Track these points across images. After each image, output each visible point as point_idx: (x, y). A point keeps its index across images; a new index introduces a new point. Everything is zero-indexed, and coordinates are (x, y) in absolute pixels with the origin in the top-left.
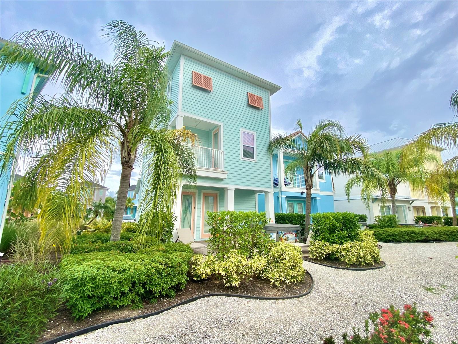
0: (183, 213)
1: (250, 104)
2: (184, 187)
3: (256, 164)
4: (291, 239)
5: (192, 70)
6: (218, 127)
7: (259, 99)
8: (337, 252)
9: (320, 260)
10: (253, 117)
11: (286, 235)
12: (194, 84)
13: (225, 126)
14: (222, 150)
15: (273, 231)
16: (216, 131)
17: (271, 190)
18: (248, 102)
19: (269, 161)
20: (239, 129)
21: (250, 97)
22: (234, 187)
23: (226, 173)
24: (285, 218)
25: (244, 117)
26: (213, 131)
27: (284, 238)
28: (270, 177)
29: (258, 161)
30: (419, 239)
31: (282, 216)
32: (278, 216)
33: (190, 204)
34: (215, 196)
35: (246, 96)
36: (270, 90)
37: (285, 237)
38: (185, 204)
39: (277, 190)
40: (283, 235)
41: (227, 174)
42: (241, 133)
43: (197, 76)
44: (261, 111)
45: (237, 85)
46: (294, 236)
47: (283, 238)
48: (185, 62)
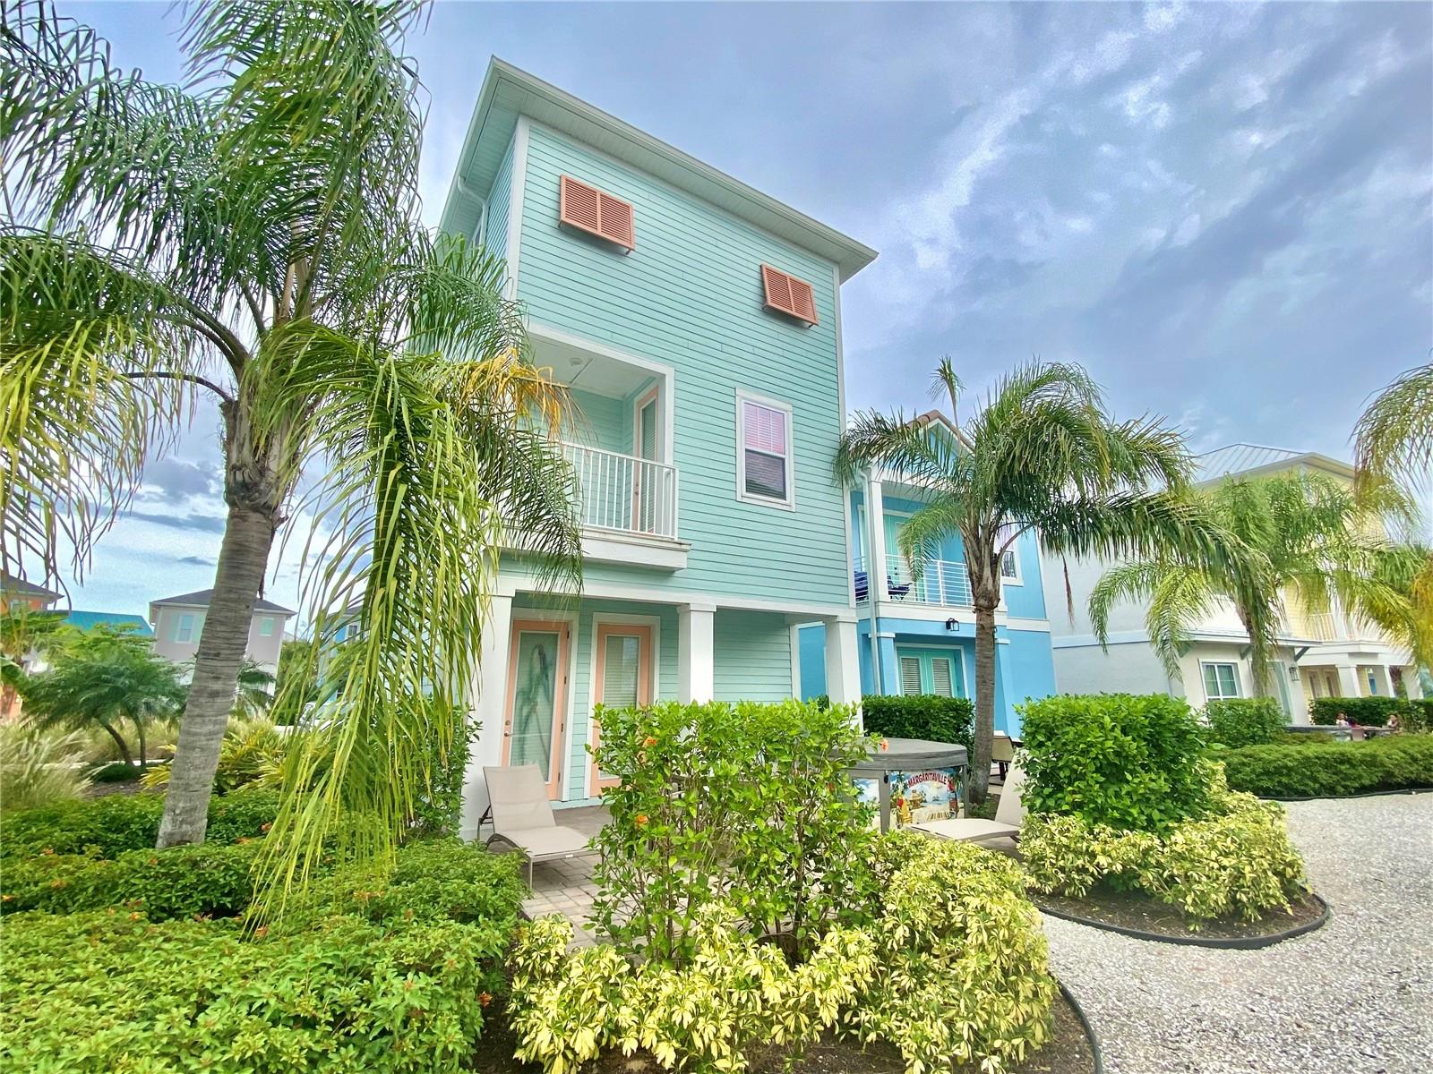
0: (519, 704)
1: (770, 303)
2: (520, 600)
3: (792, 516)
4: (936, 800)
5: (559, 173)
6: (655, 381)
7: (802, 290)
8: (1146, 866)
9: (1073, 898)
10: (779, 352)
11: (917, 787)
12: (563, 218)
13: (681, 377)
14: (669, 461)
15: (869, 772)
16: (644, 400)
17: (848, 613)
18: (764, 297)
19: (839, 508)
20: (731, 392)
21: (771, 281)
22: (713, 602)
23: (684, 547)
24: (901, 715)
25: (750, 349)
26: (636, 399)
27: (908, 796)
28: (842, 565)
29: (801, 508)
30: (1366, 782)
31: (889, 708)
32: (875, 707)
33: (546, 667)
34: (644, 634)
35: (757, 276)
36: (837, 263)
37: (914, 792)
38: (527, 669)
39: (867, 613)
40: (905, 787)
41: (686, 551)
42: (741, 404)
43: (577, 193)
44: (810, 333)
45: (724, 239)
46: (946, 787)
47: (904, 798)
48: (533, 144)
